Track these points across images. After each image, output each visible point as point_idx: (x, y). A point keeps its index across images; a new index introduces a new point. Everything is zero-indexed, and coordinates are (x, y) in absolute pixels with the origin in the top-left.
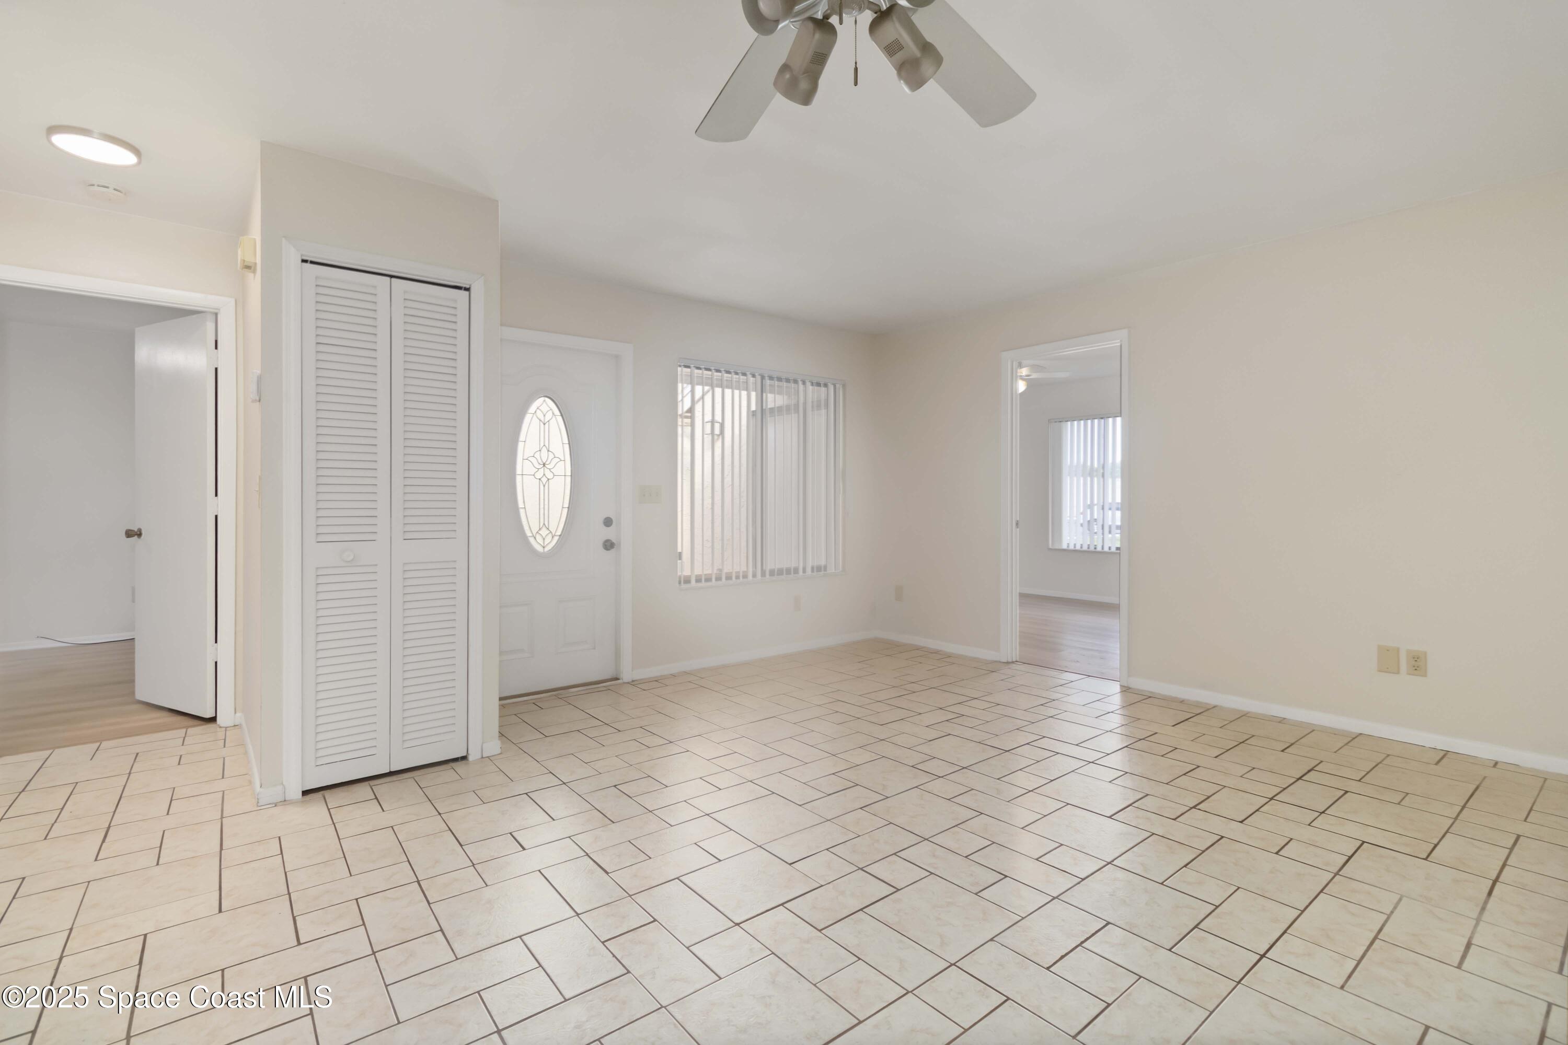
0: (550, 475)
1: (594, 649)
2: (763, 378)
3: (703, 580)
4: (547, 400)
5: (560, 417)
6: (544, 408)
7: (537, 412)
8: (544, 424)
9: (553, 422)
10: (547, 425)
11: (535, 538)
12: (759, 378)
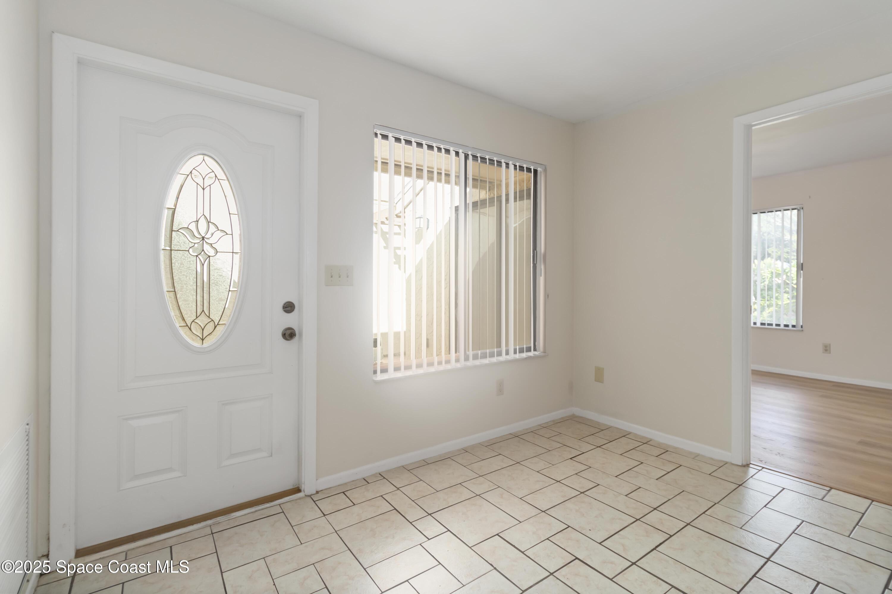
0: (211, 252)
1: (271, 456)
2: (466, 157)
3: (403, 368)
4: (206, 158)
5: (227, 182)
6: (204, 170)
7: (193, 172)
8: (204, 189)
9: (216, 187)
10: (207, 190)
11: (190, 329)
12: (462, 156)
